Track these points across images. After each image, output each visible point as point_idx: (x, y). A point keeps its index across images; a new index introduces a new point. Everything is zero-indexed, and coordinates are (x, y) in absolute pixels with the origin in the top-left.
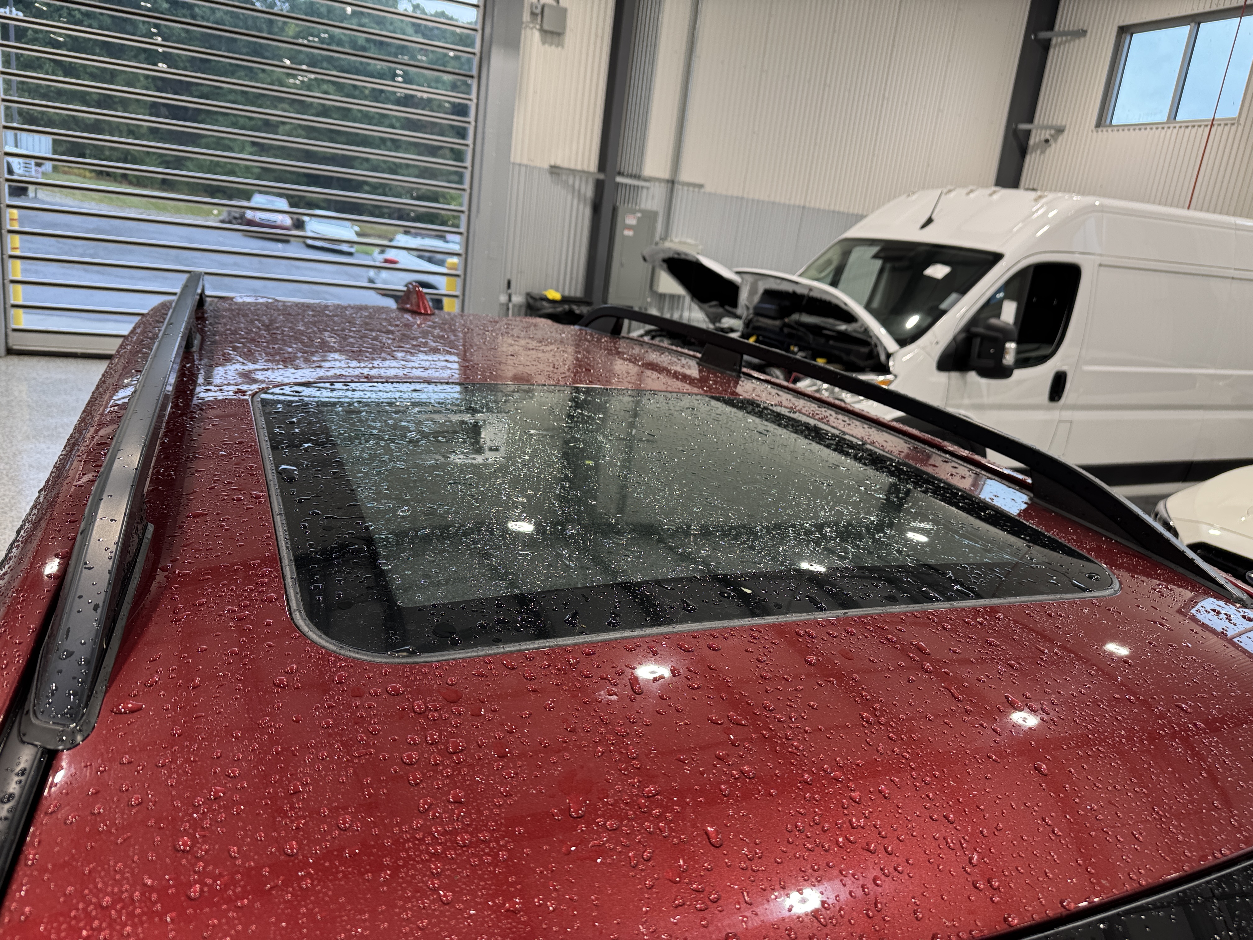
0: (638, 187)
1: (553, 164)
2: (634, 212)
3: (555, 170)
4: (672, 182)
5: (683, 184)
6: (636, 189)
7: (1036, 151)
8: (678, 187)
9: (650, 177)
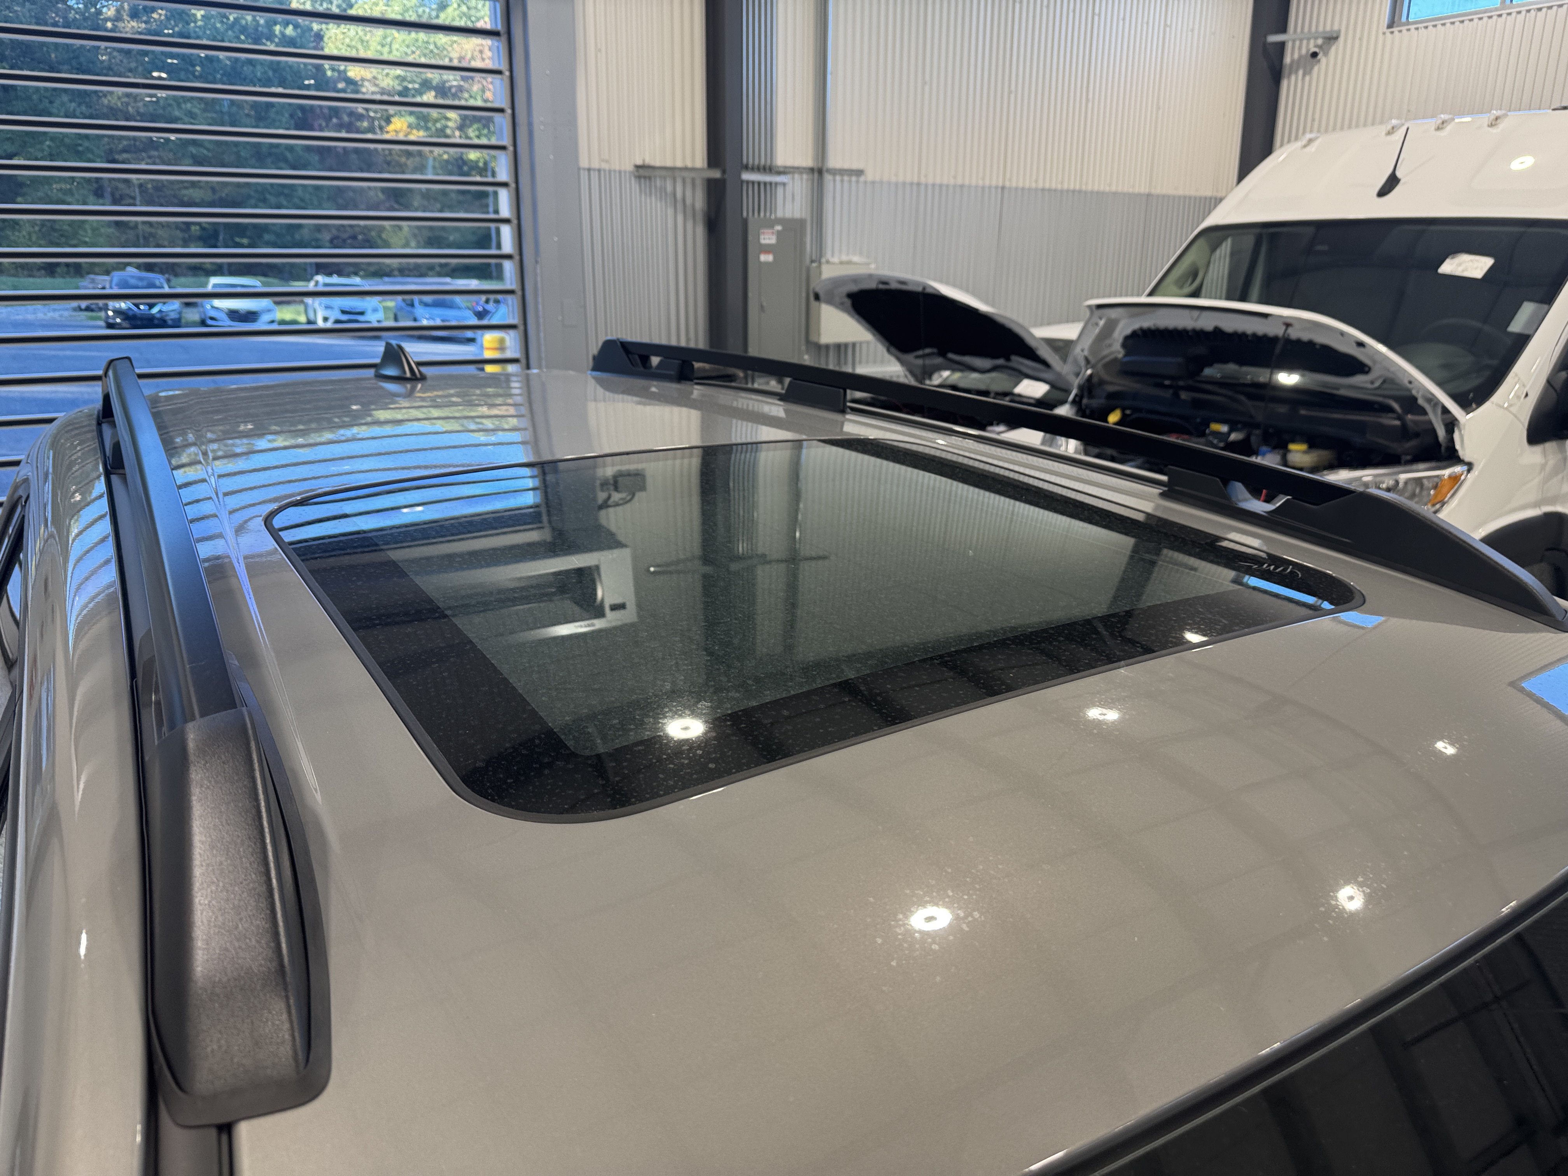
0: (771, 184)
1: (639, 162)
2: (770, 224)
3: (643, 172)
4: (818, 172)
5: (835, 172)
6: (768, 187)
7: (1296, 72)
8: (828, 178)
9: (786, 167)
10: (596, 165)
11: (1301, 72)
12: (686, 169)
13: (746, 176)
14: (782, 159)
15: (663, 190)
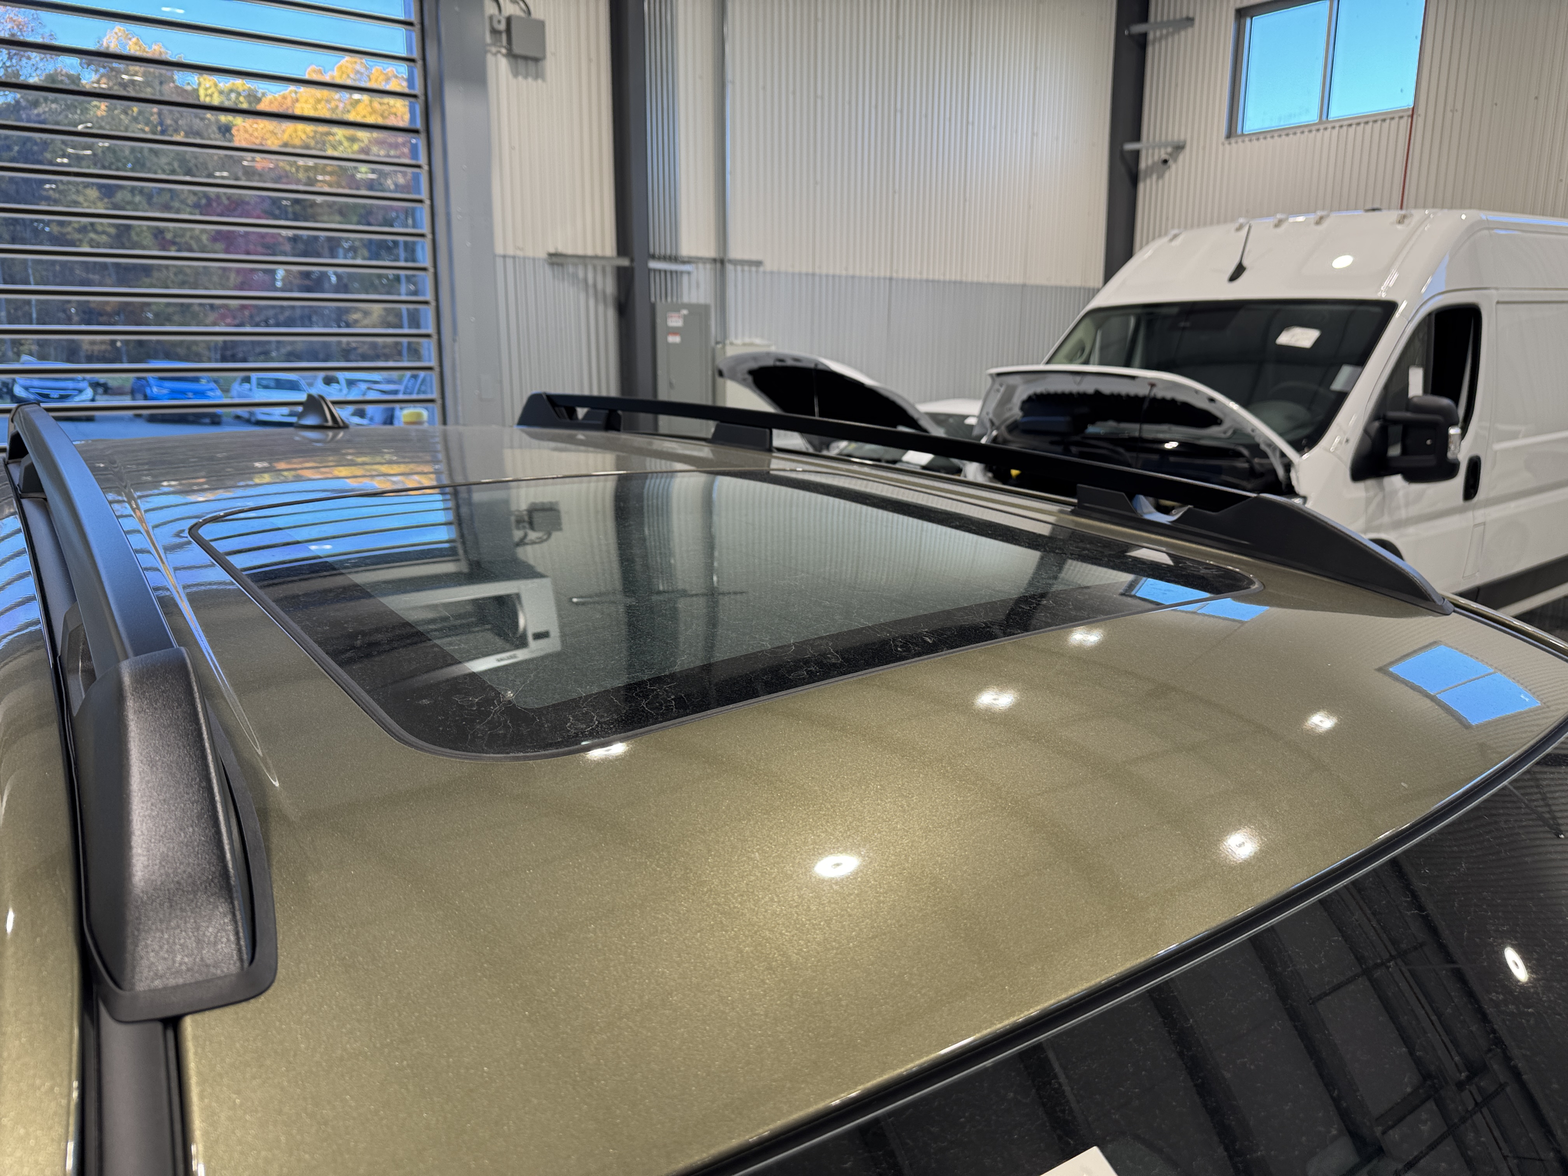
0: (676, 272)
1: (552, 250)
2: (677, 308)
3: (556, 259)
4: (720, 262)
5: (736, 262)
6: (674, 276)
7: (1151, 176)
8: (730, 267)
9: (690, 258)
10: (511, 252)
11: (1154, 177)
12: (596, 257)
13: (653, 265)
14: (686, 249)
15: (575, 276)
